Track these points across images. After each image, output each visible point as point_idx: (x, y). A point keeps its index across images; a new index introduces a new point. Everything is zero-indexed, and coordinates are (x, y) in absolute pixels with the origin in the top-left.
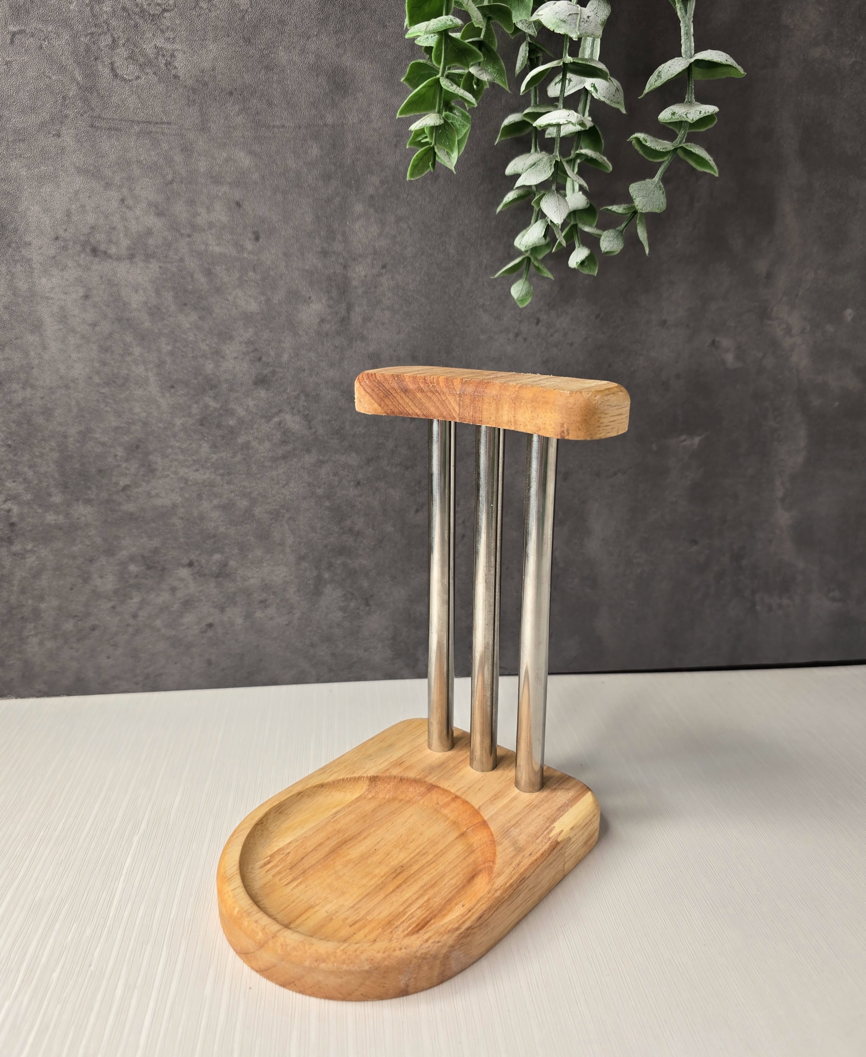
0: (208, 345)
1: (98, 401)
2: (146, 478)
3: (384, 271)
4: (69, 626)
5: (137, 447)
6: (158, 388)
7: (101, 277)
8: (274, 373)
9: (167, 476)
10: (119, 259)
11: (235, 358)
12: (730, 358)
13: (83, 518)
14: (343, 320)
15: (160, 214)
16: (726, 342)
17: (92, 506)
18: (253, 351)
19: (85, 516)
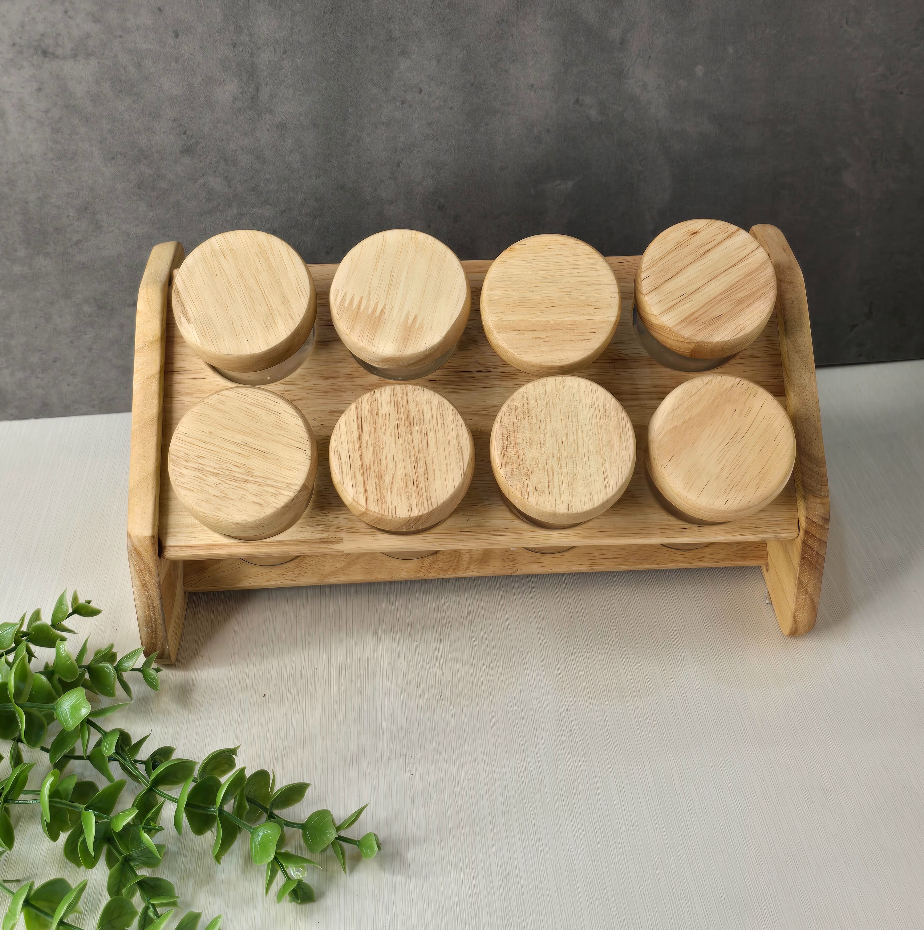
0: (141, 123)
1: (53, 172)
2: (95, 234)
3: (285, 56)
4: (35, 359)
5: (86, 208)
6: (101, 160)
7: (51, 74)
8: (197, 143)
9: (112, 231)
10: (64, 58)
11: (164, 132)
12: (593, 113)
13: (44, 268)
14: (252, 98)
15: (97, 21)
16: (588, 100)
17: (51, 258)
18: (178, 127)
19: (45, 267)
